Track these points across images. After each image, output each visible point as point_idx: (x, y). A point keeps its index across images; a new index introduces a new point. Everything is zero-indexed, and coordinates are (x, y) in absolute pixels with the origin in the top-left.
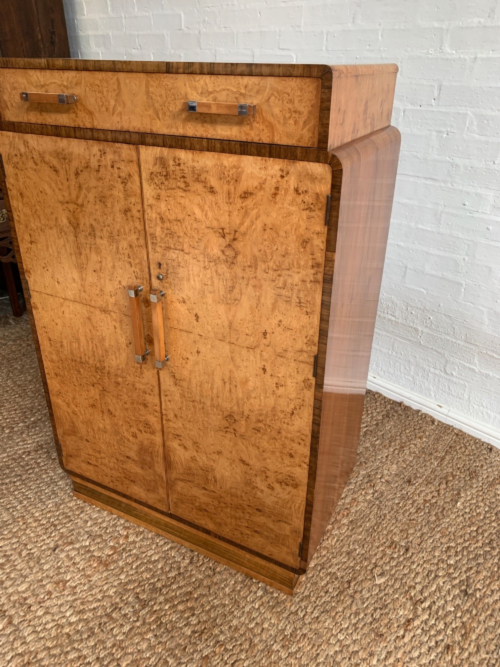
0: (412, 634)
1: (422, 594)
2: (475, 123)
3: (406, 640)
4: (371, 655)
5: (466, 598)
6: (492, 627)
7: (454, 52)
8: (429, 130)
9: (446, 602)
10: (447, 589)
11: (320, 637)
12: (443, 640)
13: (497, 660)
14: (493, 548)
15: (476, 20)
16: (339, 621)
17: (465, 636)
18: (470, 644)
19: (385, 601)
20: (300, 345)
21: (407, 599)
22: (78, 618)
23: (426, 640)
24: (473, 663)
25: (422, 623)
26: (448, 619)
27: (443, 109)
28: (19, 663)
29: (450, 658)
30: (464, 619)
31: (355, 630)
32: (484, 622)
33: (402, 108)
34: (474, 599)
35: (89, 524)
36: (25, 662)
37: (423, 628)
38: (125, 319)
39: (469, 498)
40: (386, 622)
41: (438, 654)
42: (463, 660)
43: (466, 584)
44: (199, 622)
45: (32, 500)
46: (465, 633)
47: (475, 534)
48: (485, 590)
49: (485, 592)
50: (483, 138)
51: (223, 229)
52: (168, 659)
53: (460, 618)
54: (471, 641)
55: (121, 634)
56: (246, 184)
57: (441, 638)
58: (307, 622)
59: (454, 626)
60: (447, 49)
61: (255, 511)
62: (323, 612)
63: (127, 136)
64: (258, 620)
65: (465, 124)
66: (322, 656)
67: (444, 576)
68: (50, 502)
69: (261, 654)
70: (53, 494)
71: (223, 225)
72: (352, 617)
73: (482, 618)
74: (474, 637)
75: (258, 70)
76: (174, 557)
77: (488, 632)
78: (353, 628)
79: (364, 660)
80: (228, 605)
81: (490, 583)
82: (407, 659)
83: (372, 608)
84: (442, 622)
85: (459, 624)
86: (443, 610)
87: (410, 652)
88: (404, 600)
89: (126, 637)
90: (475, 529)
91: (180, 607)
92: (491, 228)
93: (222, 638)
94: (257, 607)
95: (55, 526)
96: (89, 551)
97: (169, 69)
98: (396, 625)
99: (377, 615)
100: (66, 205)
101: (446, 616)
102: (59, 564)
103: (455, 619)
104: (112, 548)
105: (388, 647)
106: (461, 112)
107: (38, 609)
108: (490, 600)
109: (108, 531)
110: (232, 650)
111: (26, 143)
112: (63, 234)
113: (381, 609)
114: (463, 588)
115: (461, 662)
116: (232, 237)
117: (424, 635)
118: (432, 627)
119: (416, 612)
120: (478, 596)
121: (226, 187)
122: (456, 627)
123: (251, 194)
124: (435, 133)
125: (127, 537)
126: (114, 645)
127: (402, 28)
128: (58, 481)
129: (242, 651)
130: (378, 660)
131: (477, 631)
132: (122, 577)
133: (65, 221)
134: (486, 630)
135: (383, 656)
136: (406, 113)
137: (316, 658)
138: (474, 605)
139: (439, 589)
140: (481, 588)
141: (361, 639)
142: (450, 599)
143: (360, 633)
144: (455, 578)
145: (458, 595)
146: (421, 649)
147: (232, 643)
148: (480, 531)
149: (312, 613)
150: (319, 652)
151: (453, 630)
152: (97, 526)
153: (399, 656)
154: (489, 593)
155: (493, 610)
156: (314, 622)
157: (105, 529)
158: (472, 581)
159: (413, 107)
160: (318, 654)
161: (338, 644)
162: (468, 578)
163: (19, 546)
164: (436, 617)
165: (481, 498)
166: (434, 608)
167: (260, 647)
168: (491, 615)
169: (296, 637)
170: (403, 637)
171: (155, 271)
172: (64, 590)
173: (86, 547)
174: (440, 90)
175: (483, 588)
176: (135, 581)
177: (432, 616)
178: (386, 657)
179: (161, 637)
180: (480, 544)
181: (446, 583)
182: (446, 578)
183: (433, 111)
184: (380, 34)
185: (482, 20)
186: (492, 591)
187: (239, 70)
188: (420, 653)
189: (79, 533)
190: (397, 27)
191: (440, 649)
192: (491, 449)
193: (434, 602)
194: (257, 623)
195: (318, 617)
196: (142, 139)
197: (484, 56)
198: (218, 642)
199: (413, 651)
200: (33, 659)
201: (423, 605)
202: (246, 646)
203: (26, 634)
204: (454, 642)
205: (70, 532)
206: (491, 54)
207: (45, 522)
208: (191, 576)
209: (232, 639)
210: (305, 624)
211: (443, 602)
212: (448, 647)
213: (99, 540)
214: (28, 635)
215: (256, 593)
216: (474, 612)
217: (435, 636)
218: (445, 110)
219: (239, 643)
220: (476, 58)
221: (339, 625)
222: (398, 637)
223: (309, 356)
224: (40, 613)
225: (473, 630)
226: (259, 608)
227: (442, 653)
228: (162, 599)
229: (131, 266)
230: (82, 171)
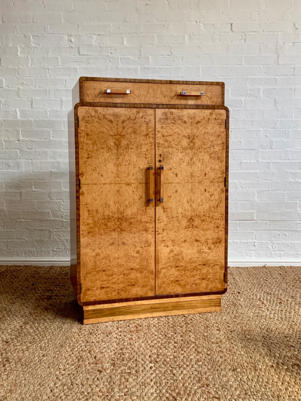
20: (219, 175)
38: (140, 186)
51: (189, 136)
56: (198, 119)
61: (202, 266)
63: (151, 106)
71: (189, 135)
75: (202, 83)
97: (171, 82)
100: (114, 136)
105: (265, 308)
108: (277, 293)
111: (96, 111)
112: (110, 150)
114: (266, 293)
115: (287, 303)
116: (192, 138)
117: (271, 304)
119: (262, 301)
120: (272, 293)
121: (190, 120)
122: (276, 299)
123: (200, 122)
133: (112, 144)
138: (274, 295)
139: (260, 296)
171: (158, 159)
187: (196, 83)
196: (158, 106)
223: (223, 179)
229: (146, 159)
230: (126, 121)
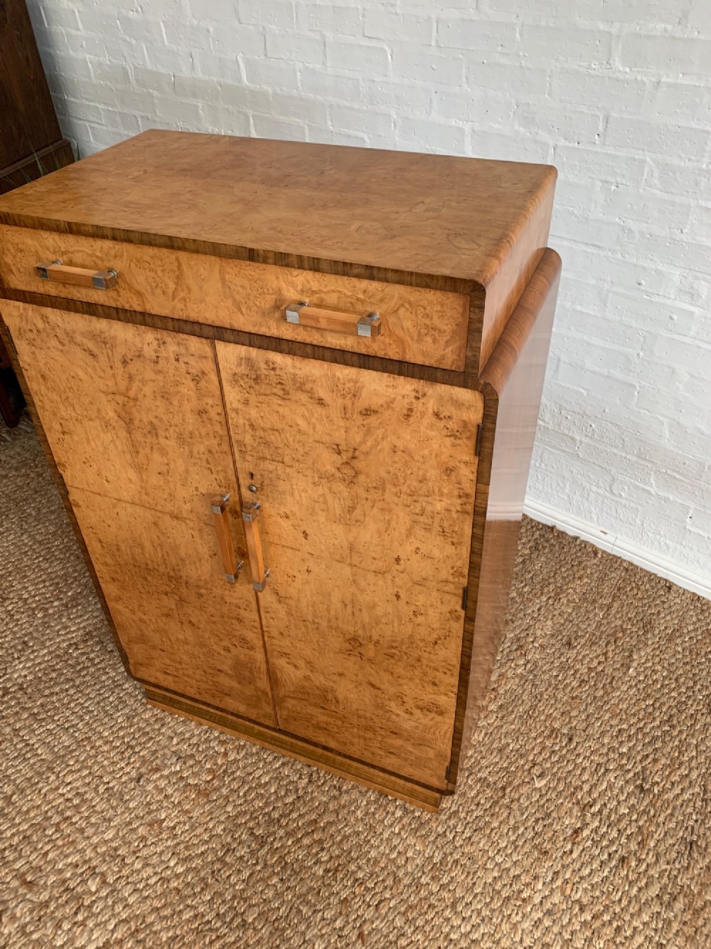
0: (581, 848)
1: (590, 795)
2: (656, 174)
3: (575, 855)
4: (536, 878)
5: (642, 795)
6: (673, 829)
7: (628, 70)
8: (590, 178)
9: (619, 802)
10: (620, 785)
11: (474, 863)
12: (616, 851)
13: (679, 870)
14: (673, 727)
15: (661, 26)
16: (495, 840)
17: (642, 844)
18: (647, 854)
19: (548, 808)
20: (444, 574)
21: (573, 803)
22: (185, 867)
23: (597, 853)
24: (652, 876)
25: (592, 832)
26: (622, 825)
27: (611, 151)
28: (125, 932)
29: (625, 872)
30: (641, 823)
31: (515, 849)
32: (664, 823)
33: (551, 143)
34: (651, 796)
35: (175, 741)
36: (133, 929)
37: (593, 838)
38: (207, 529)
39: (643, 661)
40: (550, 835)
41: (611, 869)
42: (640, 874)
43: (641, 777)
44: (331, 858)
45: (95, 713)
46: (643, 840)
47: (650, 710)
48: (664, 783)
49: (664, 785)
50: (667, 197)
51: (338, 445)
52: (301, 908)
53: (636, 821)
54: (649, 850)
55: (240, 882)
57: (614, 848)
58: (458, 845)
59: (629, 832)
60: (618, 64)
61: (389, 733)
62: (475, 831)
63: (196, 328)
64: (400, 848)
65: (643, 175)
66: (479, 886)
67: (615, 770)
68: (119, 714)
69: (408, 890)
70: (120, 702)
71: (337, 441)
72: (510, 833)
73: (661, 819)
74: (652, 844)
75: (381, 274)
76: (288, 776)
77: (668, 837)
78: (513, 847)
79: (527, 885)
80: (363, 833)
81: (670, 773)
82: (577, 879)
83: (533, 819)
84: (615, 829)
85: (634, 829)
86: (616, 814)
87: (579, 870)
88: (570, 805)
89: (247, 885)
90: (651, 703)
91: (306, 841)
92: (675, 317)
93: (360, 875)
94: (397, 831)
95: (132, 748)
96: (182, 778)
97: (253, 257)
98: (562, 838)
99: (539, 828)
100: (112, 396)
101: (619, 821)
102: (148, 800)
103: (630, 824)
104: (210, 771)
105: (555, 867)
106: (636, 157)
107: (134, 862)
108: (671, 795)
109: (200, 749)
110: (374, 888)
111: (45, 318)
112: (110, 428)
113: (543, 819)
114: (639, 782)
115: (639, 877)
116: (350, 454)
117: (594, 848)
118: (603, 836)
119: (584, 820)
120: (656, 791)
121: (340, 401)
122: (632, 833)
123: (375, 412)
124: (600, 184)
125: (226, 754)
126: (234, 897)
127: (551, 25)
128: (124, 684)
129: (386, 888)
130: (544, 883)
131: (656, 836)
132: (229, 809)
133: (111, 414)
134: (666, 833)
135: (549, 878)
136: (558, 151)
137: (472, 888)
138: (652, 804)
139: (610, 787)
140: (659, 780)
141: (522, 859)
142: (624, 798)
143: (521, 853)
144: (629, 771)
145: (633, 792)
146: (592, 865)
147: (373, 881)
148: (657, 705)
149: (463, 832)
150: (475, 880)
151: (628, 838)
152: (185, 743)
153: (567, 876)
154: (668, 786)
155: (674, 808)
156: (467, 844)
157: (196, 746)
158: (648, 772)
159: (567, 144)
160: (474, 884)
161: (497, 868)
162: (644, 769)
163: (93, 779)
164: (607, 823)
165: (657, 660)
166: (605, 812)
167: (406, 881)
168: (672, 815)
169: (447, 865)
170: (571, 852)
171: (244, 481)
172: (161, 833)
173: (177, 773)
174: (607, 122)
175: (662, 781)
176: (245, 812)
177: (603, 822)
178: (553, 878)
179: (289, 880)
180: (657, 723)
181: (618, 778)
182: (618, 773)
183: (596, 152)
184: (518, 30)
185: (669, 27)
186: (673, 784)
187: (355, 272)
188: (592, 870)
189: (164, 754)
190: (543, 23)
191: (614, 863)
192: (670, 588)
193: (605, 804)
194: (399, 853)
195: (470, 838)
196: (218, 333)
197: (670, 80)
198: (357, 880)
199: (583, 869)
200: (141, 924)
201: (592, 810)
202: (389, 882)
203: (126, 894)
204: (629, 853)
205: (153, 755)
206: (681, 80)
207: (118, 744)
208: (312, 799)
209: (372, 875)
210: (456, 848)
211: (615, 803)
212: (623, 859)
213: (191, 762)
214: (129, 895)
215: (393, 813)
216: (652, 812)
217: (607, 847)
218: (613, 152)
219: (381, 879)
220: (658, 83)
221: (496, 844)
222: (565, 852)
223: (456, 588)
224: (138, 865)
225: (650, 835)
226: (399, 833)
227: (616, 867)
228: (281, 832)
229: (212, 473)
230: (132, 360)
